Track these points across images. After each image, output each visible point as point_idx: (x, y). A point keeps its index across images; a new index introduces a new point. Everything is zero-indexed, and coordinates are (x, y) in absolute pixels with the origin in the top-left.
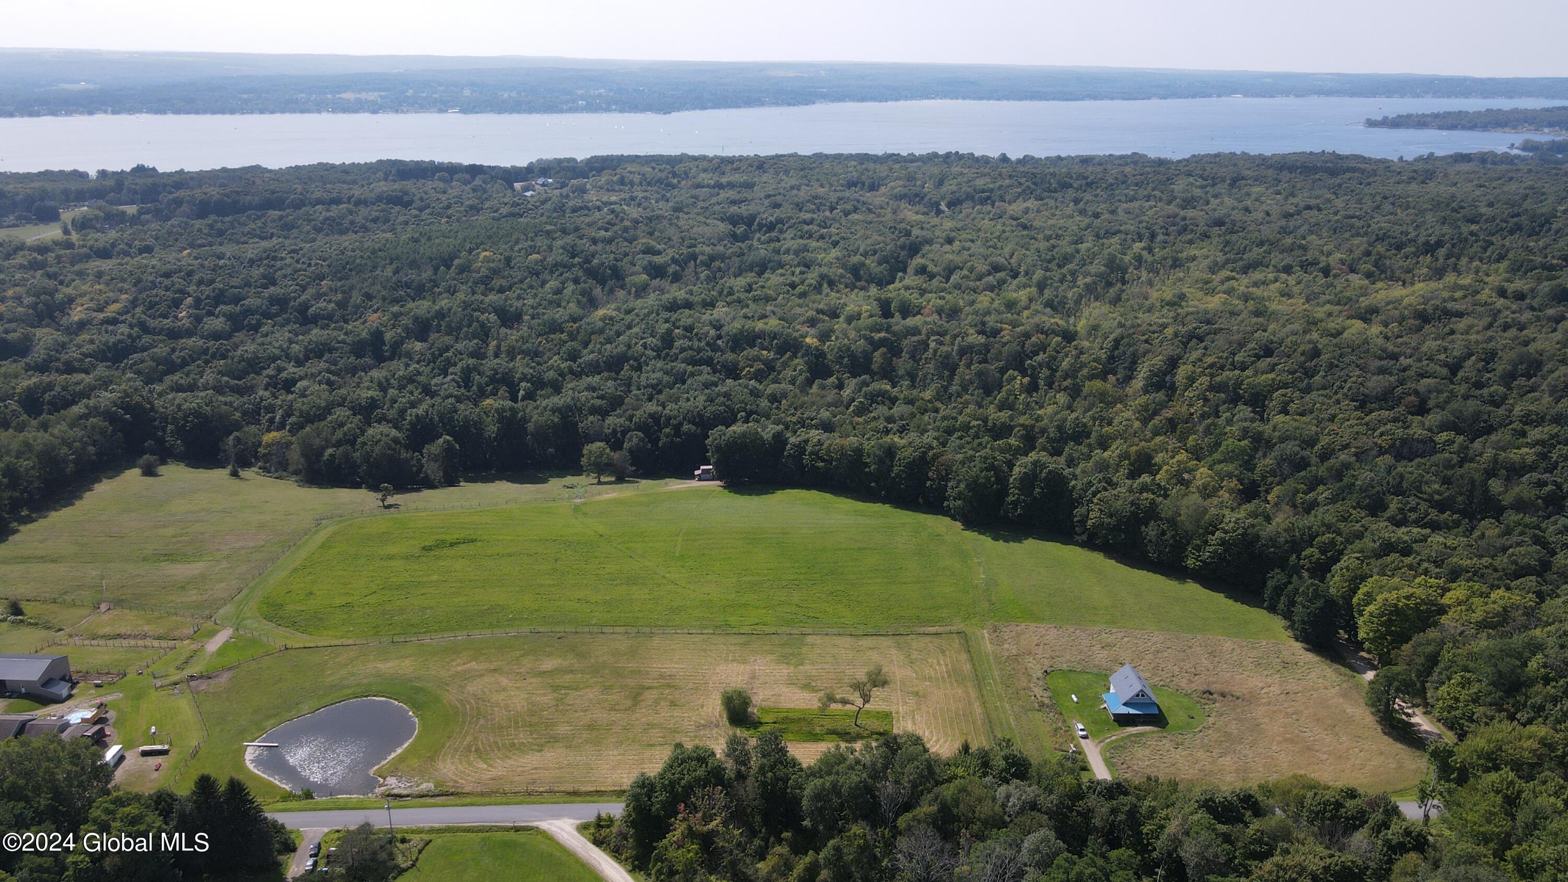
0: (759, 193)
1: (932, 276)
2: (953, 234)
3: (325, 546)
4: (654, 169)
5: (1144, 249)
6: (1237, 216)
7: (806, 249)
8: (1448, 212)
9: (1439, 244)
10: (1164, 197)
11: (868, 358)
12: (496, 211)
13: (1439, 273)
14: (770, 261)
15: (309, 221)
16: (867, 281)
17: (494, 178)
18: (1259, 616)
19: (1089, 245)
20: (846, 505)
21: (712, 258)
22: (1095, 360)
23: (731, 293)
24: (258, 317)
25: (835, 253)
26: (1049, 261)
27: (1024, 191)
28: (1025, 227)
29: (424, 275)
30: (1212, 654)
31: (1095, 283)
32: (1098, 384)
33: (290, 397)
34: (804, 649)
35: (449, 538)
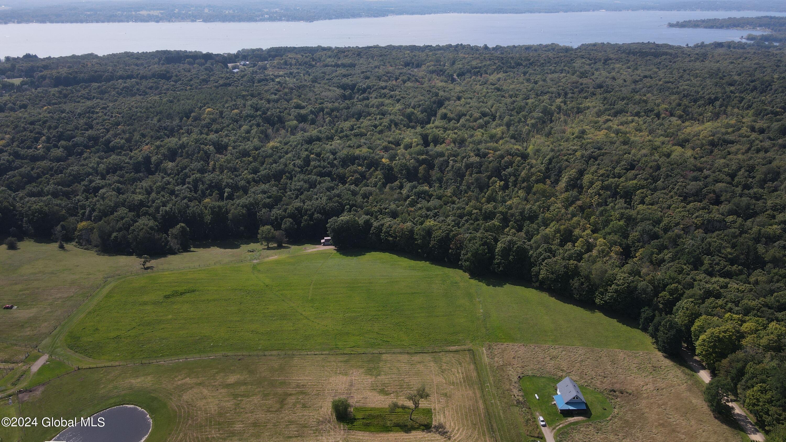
0: (357, 70)
1: (450, 120)
2: (461, 94)
3: (109, 296)
4: (303, 56)
5: (561, 102)
6: (609, 82)
7: (382, 104)
8: (718, 80)
9: (716, 99)
10: (570, 70)
11: (416, 169)
12: (216, 82)
13: (716, 116)
14: (363, 112)
15: (114, 89)
16: (416, 123)
17: (217, 62)
18: (637, 334)
19: (533, 100)
20: (405, 262)
21: (332, 110)
22: (539, 171)
23: (342, 131)
24: (82, 148)
25: (398, 106)
26: (512, 110)
27: (497, 67)
28: (498, 90)
29: (174, 123)
30: (613, 362)
31: (537, 122)
32: (541, 186)
33: (95, 199)
34: (381, 364)
35: (180, 289)
